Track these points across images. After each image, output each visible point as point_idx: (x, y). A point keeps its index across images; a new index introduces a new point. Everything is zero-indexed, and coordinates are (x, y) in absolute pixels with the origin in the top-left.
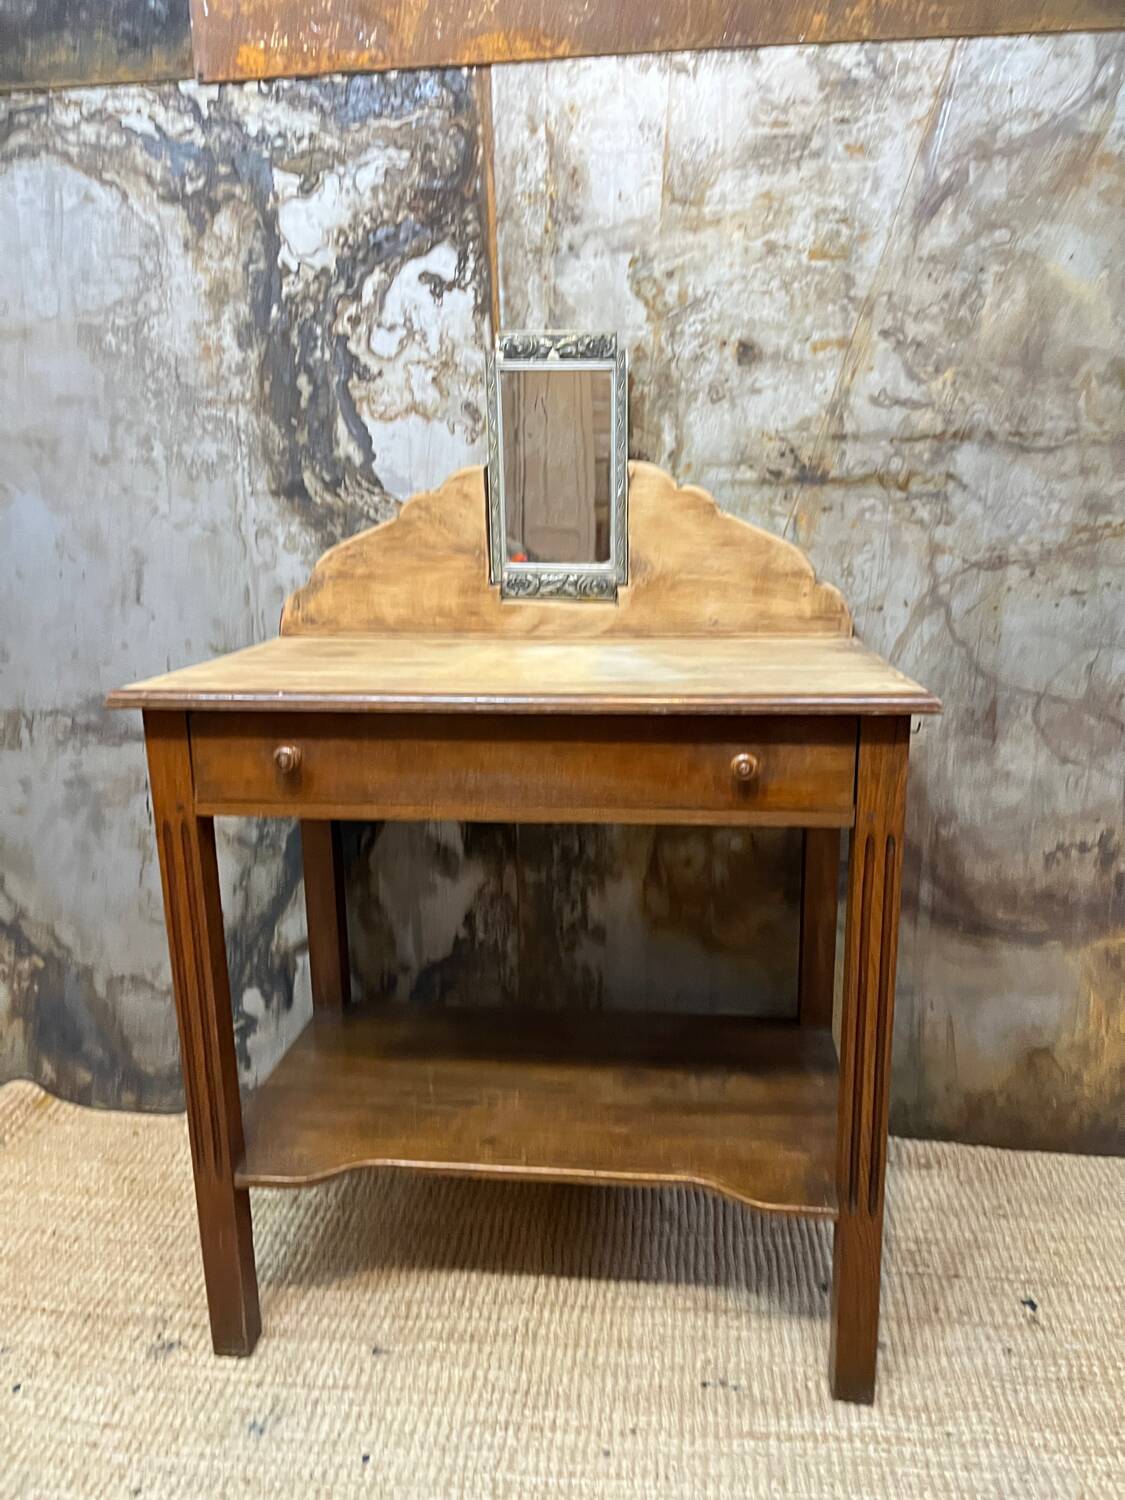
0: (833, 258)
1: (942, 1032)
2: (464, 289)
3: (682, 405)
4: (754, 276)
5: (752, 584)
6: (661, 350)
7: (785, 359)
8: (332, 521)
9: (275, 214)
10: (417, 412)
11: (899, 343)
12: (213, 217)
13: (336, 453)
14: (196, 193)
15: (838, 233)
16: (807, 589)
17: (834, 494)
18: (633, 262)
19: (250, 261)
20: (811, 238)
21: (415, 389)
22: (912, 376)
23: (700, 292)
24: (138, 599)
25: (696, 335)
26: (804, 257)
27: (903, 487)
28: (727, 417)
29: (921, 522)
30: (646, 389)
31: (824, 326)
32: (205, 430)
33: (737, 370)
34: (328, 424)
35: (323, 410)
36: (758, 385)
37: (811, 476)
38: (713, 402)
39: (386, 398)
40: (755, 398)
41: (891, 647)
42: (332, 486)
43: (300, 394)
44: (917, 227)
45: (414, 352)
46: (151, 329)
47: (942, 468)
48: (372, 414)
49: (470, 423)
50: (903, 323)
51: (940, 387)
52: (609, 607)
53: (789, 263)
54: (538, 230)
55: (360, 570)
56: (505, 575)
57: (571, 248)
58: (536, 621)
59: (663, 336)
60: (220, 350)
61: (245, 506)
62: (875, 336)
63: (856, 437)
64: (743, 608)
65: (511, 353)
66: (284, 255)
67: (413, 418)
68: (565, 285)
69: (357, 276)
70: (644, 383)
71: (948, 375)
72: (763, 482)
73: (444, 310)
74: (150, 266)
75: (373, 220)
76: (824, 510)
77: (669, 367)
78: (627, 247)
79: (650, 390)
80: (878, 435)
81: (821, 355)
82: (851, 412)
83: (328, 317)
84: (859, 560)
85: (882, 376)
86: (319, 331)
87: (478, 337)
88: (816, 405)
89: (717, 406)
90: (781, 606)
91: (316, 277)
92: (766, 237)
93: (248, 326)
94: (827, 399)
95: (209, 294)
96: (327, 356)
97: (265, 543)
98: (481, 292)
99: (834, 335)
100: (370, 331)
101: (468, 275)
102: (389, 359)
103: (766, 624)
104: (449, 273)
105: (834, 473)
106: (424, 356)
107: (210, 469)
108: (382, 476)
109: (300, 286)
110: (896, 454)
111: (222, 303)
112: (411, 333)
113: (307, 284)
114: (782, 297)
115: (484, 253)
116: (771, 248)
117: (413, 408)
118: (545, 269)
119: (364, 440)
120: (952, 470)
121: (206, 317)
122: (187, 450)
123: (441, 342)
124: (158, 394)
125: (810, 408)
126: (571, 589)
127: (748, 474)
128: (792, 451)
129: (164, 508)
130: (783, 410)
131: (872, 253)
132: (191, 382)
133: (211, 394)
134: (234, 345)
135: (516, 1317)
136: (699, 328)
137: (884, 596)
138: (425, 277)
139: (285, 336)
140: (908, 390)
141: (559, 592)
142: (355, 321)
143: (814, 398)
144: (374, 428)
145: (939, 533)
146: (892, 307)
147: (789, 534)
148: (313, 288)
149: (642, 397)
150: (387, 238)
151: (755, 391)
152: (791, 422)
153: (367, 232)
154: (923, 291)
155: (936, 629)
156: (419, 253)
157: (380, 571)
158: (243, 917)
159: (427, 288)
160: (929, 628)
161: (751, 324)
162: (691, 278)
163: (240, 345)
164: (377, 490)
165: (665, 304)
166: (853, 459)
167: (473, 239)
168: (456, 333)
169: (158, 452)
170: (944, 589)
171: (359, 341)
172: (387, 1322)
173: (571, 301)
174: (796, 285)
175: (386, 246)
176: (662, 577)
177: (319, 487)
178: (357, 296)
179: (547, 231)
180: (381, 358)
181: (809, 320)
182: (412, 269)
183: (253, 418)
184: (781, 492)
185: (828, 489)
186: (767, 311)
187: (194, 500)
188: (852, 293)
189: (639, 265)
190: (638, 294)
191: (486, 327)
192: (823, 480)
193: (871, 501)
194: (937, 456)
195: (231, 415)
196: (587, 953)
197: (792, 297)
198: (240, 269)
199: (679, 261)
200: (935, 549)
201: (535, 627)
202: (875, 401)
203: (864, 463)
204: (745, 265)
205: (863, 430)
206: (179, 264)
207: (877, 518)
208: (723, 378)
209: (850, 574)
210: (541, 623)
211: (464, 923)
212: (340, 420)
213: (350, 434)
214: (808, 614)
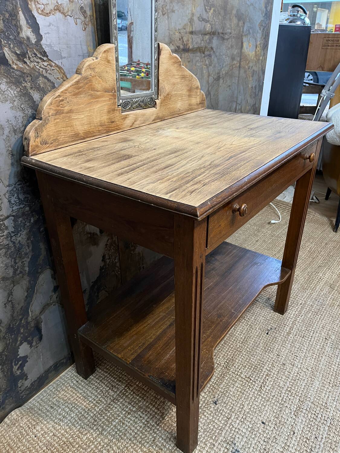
5: (188, 93)
8: (24, 80)
10: (60, 11)
13: (21, 35)
16: (199, 93)
22: (206, 10)
28: (167, 22)
29: (207, 65)
34: (14, 16)
35: (10, 6)
36: (174, 9)
40: (173, 14)
42: (21, 57)
48: (37, 10)
49: (83, 18)
51: (211, 15)
52: (154, 110)
55: (66, 109)
56: (121, 101)
58: (133, 120)
63: (195, 33)
64: (185, 103)
67: (58, 15)
71: (212, 11)
72: (176, 51)
76: (189, 62)
80: (199, 32)
82: (194, 23)
85: (200, 9)
89: (164, 16)
90: (193, 101)
94: (189, 17)
105: (190, 47)
108: (47, 49)
110: (203, 40)
117: (58, 8)
119: (35, 27)
120: (212, 46)
125: (186, 20)
126: (142, 104)
128: (182, 38)
130: (180, 20)
140: (205, 15)
141: (139, 106)
144: (40, 20)
145: (210, 69)
151: (173, 11)
152: (182, 26)
157: (75, 108)
164: (45, 59)
166: (195, 41)
176: (168, 94)
177: (14, 58)
184: (180, 55)
185: (189, 54)
192: (188, 50)
193: (198, 58)
194: (210, 41)
200: (209, 75)
202: (199, 19)
203: (197, 43)
205: (196, 30)
207: (199, 64)
208: (165, 5)
210: (135, 121)
211: (102, 260)
212: (21, 13)
213: (28, 23)
214: (199, 102)
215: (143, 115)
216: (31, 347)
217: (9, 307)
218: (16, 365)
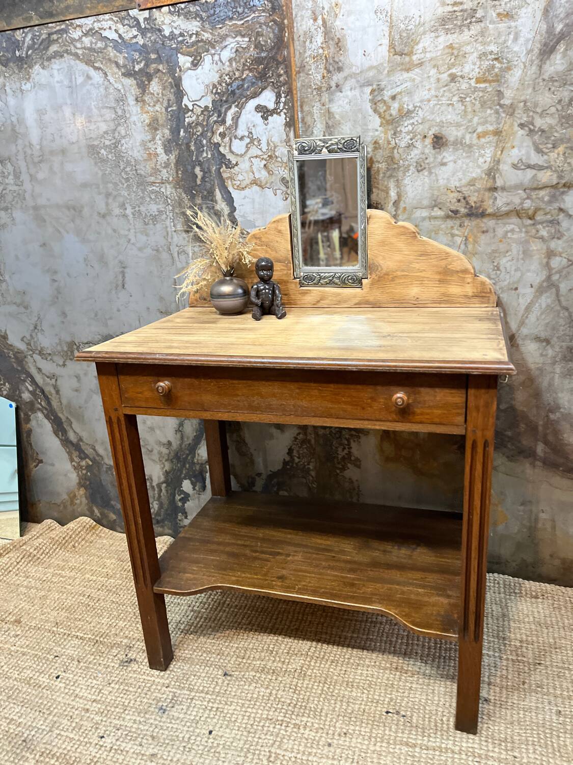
0: (490, 82)
1: (548, 526)
2: (279, 114)
3: (400, 174)
4: (443, 96)
5: (437, 277)
6: (389, 143)
7: (461, 143)
9: (180, 79)
10: (257, 184)
11: (531, 130)
12: (149, 82)
13: (216, 208)
14: (140, 70)
15: (493, 67)
16: (469, 280)
17: (490, 223)
18: (372, 92)
19: (169, 106)
20: (477, 70)
21: (255, 171)
22: (539, 151)
23: (411, 107)
24: (123, 285)
25: (408, 133)
26: (473, 82)
27: (531, 218)
28: (427, 180)
29: (542, 238)
30: (380, 166)
31: (486, 122)
32: (151, 198)
33: (433, 152)
34: (211, 193)
35: (208, 185)
36: (445, 160)
37: (476, 213)
38: (418, 171)
39: (240, 177)
40: (443, 168)
41: (522, 312)
43: (197, 177)
44: (541, 60)
45: (254, 151)
46: (122, 146)
47: (556, 205)
48: (233, 186)
49: (285, 189)
50: (533, 118)
51: (555, 156)
52: (358, 290)
53: (464, 86)
54: (319, 77)
56: (302, 274)
57: (337, 86)
58: (319, 299)
59: (390, 133)
60: (157, 155)
61: (172, 238)
62: (516, 128)
63: (503, 189)
64: (432, 291)
65: (302, 151)
66: (185, 101)
67: (255, 188)
68: (335, 108)
69: (223, 110)
70: (379, 162)
71: (561, 149)
72: (448, 217)
73: (269, 126)
74: (120, 113)
75: (230, 78)
76: (483, 232)
77: (393, 152)
78: (369, 84)
79: (383, 166)
80: (517, 187)
81: (483, 140)
82: (501, 175)
83: (209, 134)
84: (504, 261)
85: (520, 151)
86: (205, 142)
87: (288, 141)
88: (479, 171)
89: (421, 173)
90: (455, 290)
91: (202, 112)
92: (450, 72)
93: (169, 141)
94: (486, 166)
95: (149, 125)
96: (209, 156)
97: (183, 257)
98: (288, 115)
99: (491, 128)
100: (231, 140)
101: (282, 105)
102: (242, 156)
103: (447, 300)
104: (271, 106)
105: (490, 211)
106: (260, 153)
107: (154, 219)
108: (239, 219)
109: (194, 118)
110: (528, 198)
111: (156, 129)
112: (252, 141)
113: (198, 116)
114: (460, 107)
115: (290, 92)
116: (453, 78)
117: (255, 182)
118: (323, 98)
119: (230, 201)
120: (562, 206)
121: (149, 137)
122: (142, 209)
123: (268, 144)
124: (127, 180)
125: (476, 173)
126: (337, 281)
127: (438, 212)
128: (465, 198)
129: (133, 240)
130: (460, 174)
131: (515, 77)
132: (142, 173)
133: (152, 179)
134: (162, 151)
135: (296, 663)
136: (411, 129)
137: (518, 282)
138: (259, 108)
139: (188, 146)
140: (535, 159)
141: (331, 283)
142: (223, 135)
143: (479, 167)
144: (235, 194)
145: (553, 245)
146: (526, 110)
147: (463, 247)
148: (201, 118)
149: (378, 171)
150: (238, 88)
151: (443, 164)
152: (464, 182)
153: (228, 85)
154: (546, 99)
155: (549, 301)
156: (255, 95)
158: (181, 445)
159: (260, 114)
160: (546, 300)
161: (441, 124)
162: (406, 99)
163: (165, 152)
165: (391, 115)
166: (502, 201)
167: (284, 85)
168: (276, 139)
169: (129, 211)
170: (555, 277)
171: (225, 146)
172: (234, 659)
173: (337, 117)
174: (468, 99)
175: (237, 91)
176: (387, 274)
178: (223, 122)
179: (324, 77)
180: (237, 155)
181: (476, 120)
182: (252, 104)
183: (173, 191)
184: (458, 222)
185: (485, 220)
186: (450, 116)
187: (147, 235)
188: (502, 102)
189: (376, 93)
190: (375, 111)
191: (292, 134)
192: (483, 215)
193: (512, 226)
194: (553, 198)
195: (163, 190)
196: (351, 472)
197: (465, 106)
198: (164, 110)
199: (399, 89)
200: (550, 254)
201: (318, 302)
202: (515, 166)
203: (508, 204)
204: (437, 89)
205: (508, 184)
206: (133, 109)
207: (515, 236)
208: (424, 157)
209: (498, 269)
210: (321, 300)
211: (288, 453)
212: (217, 190)
213: (223, 197)
214: (470, 294)
215: (339, 294)
216: (194, 489)
217: (179, 435)
218: (179, 495)
